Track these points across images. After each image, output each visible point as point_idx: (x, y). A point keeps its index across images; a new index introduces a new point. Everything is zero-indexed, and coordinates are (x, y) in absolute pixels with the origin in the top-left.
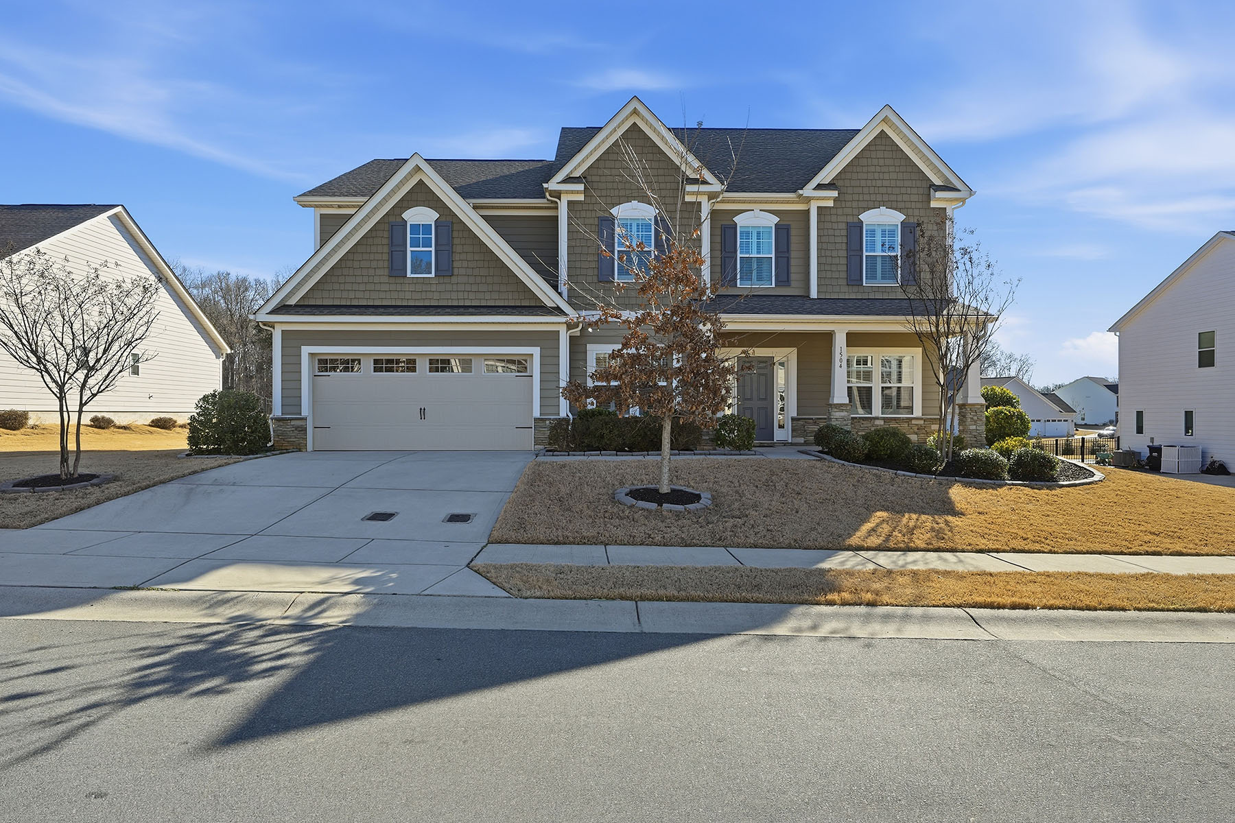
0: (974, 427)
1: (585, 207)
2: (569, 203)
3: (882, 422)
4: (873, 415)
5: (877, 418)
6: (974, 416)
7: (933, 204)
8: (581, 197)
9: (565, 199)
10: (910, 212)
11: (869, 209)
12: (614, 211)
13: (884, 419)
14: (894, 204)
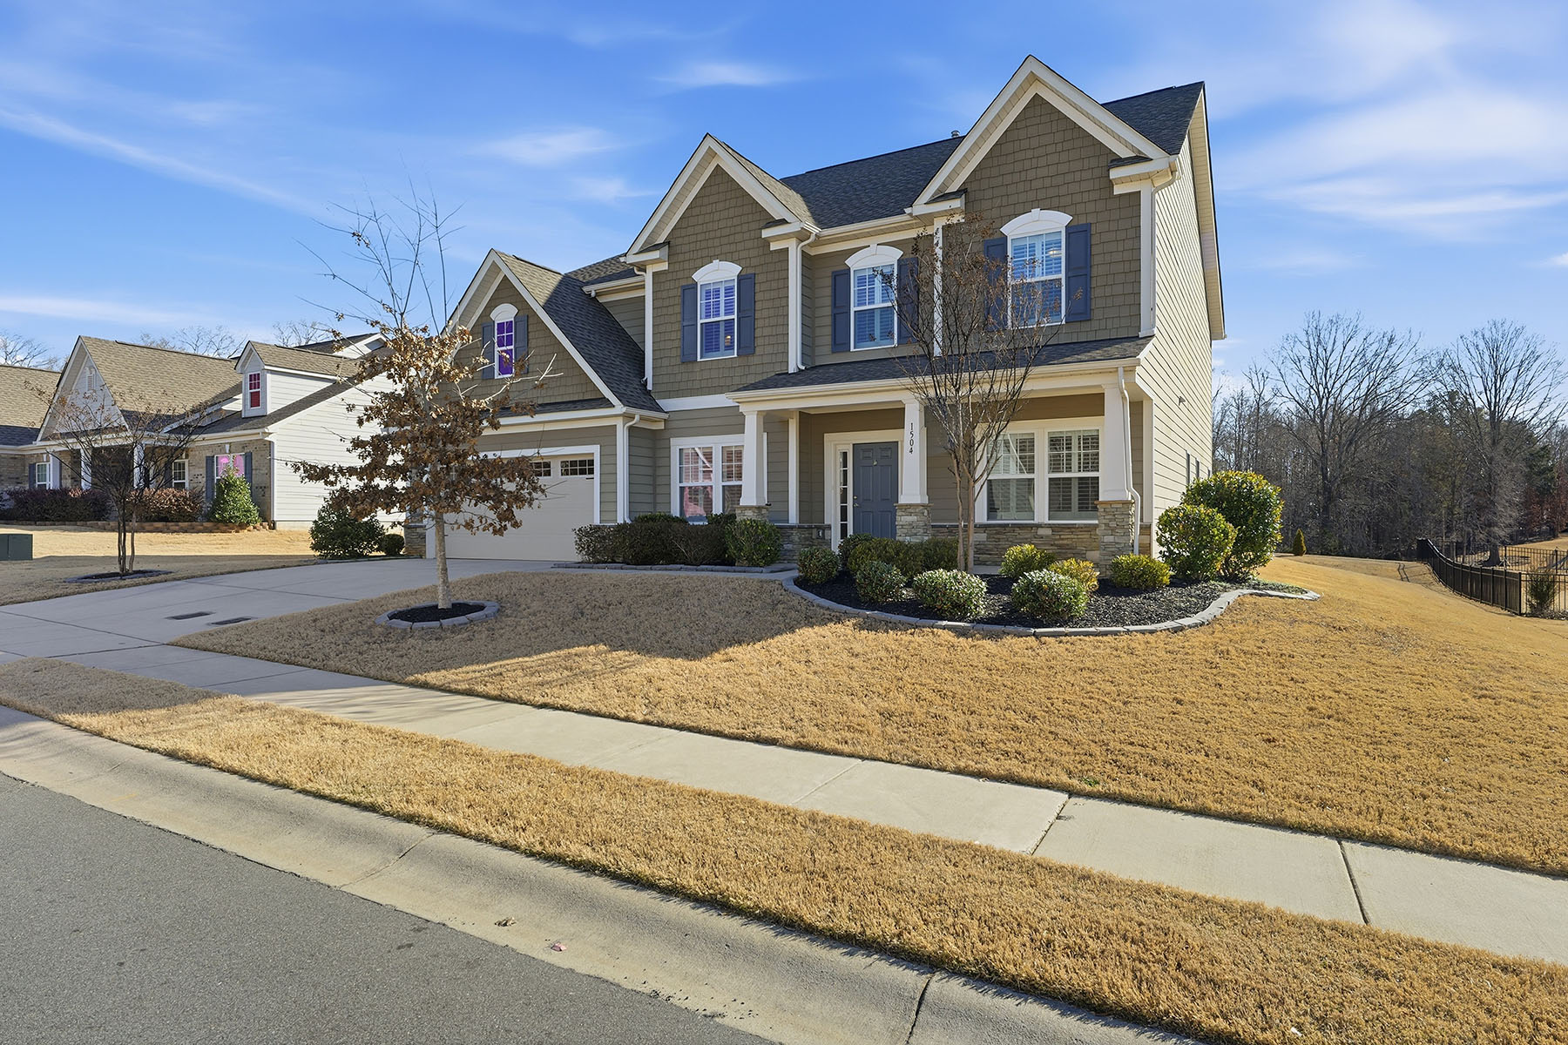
0: (1111, 539)
1: (670, 277)
2: (655, 274)
3: (1048, 532)
4: (1036, 521)
5: (1039, 526)
6: (1110, 520)
7: (1118, 190)
8: (664, 266)
9: (651, 270)
10: (1081, 208)
11: (1016, 216)
12: (697, 276)
13: (1049, 526)
14: (1055, 202)
